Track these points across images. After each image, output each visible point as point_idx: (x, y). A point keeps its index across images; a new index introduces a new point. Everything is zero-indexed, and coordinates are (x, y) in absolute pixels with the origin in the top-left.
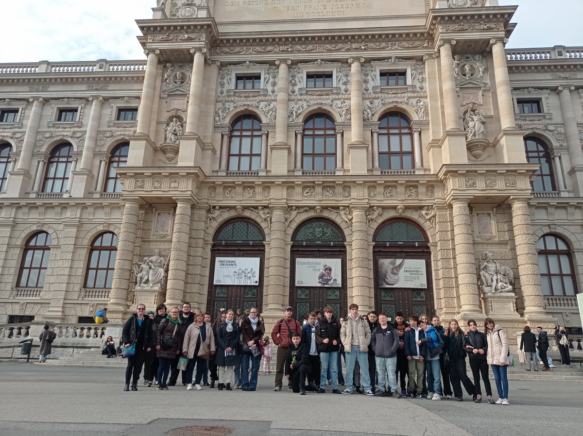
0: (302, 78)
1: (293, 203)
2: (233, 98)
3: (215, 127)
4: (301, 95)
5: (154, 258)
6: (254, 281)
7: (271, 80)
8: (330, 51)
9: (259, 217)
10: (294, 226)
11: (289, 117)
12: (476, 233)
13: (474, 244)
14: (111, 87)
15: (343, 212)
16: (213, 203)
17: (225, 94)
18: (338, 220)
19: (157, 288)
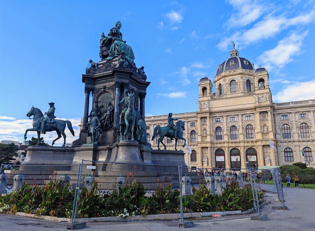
0: (229, 119)
2: (215, 124)
3: (213, 131)
4: (229, 123)
5: (205, 157)
6: (223, 160)
7: (223, 120)
8: (234, 113)
9: (223, 148)
10: (230, 150)
11: (227, 128)
12: (265, 151)
14: (189, 119)
15: (239, 147)
16: (214, 146)
18: (239, 149)
19: (207, 163)
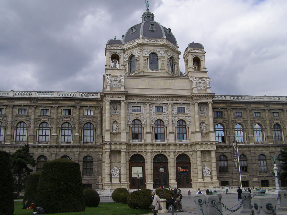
0: (154, 108)
1: (154, 150)
2: (132, 115)
4: (154, 114)
5: (115, 168)
7: (144, 109)
8: (162, 100)
10: (154, 157)
11: (150, 122)
12: (203, 158)
13: (202, 162)
15: (168, 153)
16: (130, 150)
17: (129, 113)
18: (166, 155)
19: (118, 177)
